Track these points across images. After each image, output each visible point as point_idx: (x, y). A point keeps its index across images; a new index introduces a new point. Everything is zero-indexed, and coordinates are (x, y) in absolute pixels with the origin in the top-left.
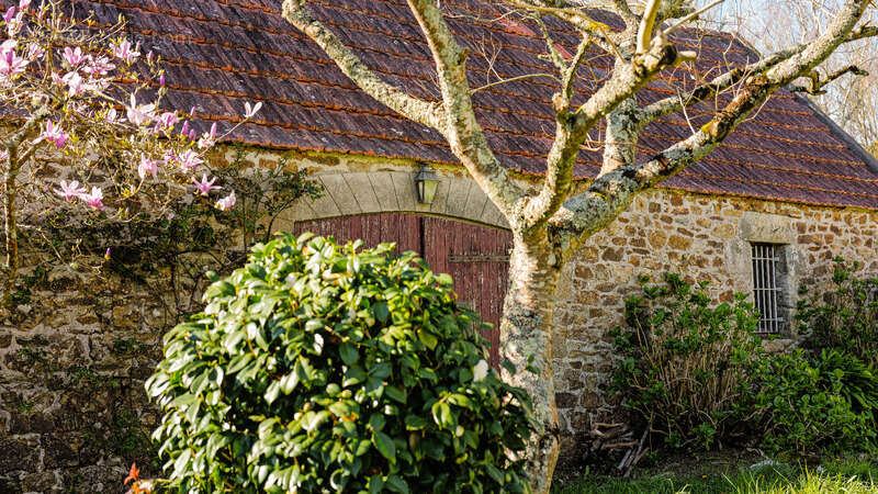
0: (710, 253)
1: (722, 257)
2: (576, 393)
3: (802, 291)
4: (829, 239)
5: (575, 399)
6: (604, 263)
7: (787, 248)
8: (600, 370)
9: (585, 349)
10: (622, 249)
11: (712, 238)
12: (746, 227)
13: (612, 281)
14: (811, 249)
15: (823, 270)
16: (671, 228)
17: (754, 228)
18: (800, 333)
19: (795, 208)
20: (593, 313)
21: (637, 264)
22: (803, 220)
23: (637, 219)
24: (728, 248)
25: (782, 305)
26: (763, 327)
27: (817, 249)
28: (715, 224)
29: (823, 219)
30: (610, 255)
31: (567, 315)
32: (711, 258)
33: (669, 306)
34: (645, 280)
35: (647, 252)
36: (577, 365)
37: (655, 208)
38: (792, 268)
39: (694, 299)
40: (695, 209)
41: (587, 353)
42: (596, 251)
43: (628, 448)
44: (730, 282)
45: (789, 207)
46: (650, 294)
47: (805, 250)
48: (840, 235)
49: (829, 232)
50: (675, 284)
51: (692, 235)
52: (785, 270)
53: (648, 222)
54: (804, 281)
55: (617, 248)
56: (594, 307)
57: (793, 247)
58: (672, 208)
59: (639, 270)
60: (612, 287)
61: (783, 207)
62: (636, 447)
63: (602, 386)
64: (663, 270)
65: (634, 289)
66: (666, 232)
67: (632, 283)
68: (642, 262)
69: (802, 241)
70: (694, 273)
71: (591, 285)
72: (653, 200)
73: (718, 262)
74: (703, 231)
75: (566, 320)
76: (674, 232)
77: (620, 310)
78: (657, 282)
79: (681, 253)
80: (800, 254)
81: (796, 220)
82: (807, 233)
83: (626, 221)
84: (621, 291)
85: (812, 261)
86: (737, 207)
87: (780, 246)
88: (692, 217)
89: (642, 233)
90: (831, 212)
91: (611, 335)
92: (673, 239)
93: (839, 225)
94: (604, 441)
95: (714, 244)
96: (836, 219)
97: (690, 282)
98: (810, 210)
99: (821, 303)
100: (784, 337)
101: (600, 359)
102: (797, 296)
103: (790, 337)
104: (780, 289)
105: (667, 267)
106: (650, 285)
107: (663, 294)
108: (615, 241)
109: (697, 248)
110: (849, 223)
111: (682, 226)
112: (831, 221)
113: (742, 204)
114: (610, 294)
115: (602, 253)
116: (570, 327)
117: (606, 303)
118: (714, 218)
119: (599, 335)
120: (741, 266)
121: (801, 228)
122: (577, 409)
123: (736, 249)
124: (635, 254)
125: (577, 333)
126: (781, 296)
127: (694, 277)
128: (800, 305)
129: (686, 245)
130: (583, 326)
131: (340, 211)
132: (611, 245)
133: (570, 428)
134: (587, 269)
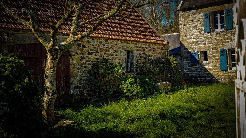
0: (115, 53)
1: (118, 54)
2: (80, 85)
3: (137, 62)
4: (144, 50)
5: (80, 87)
6: (87, 55)
7: (134, 52)
8: (87, 80)
9: (83, 75)
10: (92, 52)
11: (115, 49)
12: (123, 47)
13: (89, 59)
14: (140, 52)
15: (142, 57)
16: (105, 47)
17: (126, 47)
18: (136, 71)
19: (136, 43)
20: (85, 67)
21: (96, 55)
22: (138, 45)
23: (96, 45)
24: (119, 52)
25: (133, 65)
26: (128, 70)
27: (141, 52)
28: (116, 46)
29: (143, 45)
30: (89, 53)
31: (78, 67)
32: (115, 54)
33: (103, 65)
34: (98, 59)
35: (99, 53)
36: (81, 79)
37: (101, 42)
38: (135, 56)
39: (110, 63)
40: (111, 43)
41: (83, 76)
42: (86, 53)
43: (92, 98)
44: (119, 60)
45: (134, 42)
46: (99, 62)
47: (138, 52)
48: (147, 49)
49: (144, 48)
50: (105, 59)
51: (110, 49)
52: (133, 57)
53: (99, 46)
54: (138, 59)
55: (91, 52)
56: (85, 65)
57: (135, 51)
58: (105, 42)
59: (96, 57)
60: (90, 61)
61: (133, 42)
62: (94, 98)
63: (87, 84)
64: (103, 57)
65: (95, 61)
66: (104, 48)
67: (95, 60)
68: (97, 55)
69: (137, 50)
70: (110, 57)
71: (84, 60)
72: (100, 40)
73: (116, 55)
74: (113, 48)
75: (78, 69)
76: (106, 48)
77: (91, 66)
78: (101, 60)
79: (107, 53)
80: (137, 53)
81: (136, 45)
82: (139, 48)
83: (93, 45)
84: (92, 62)
85: (140, 55)
86: (121, 42)
87: (132, 52)
88: (110, 45)
89: (97, 48)
90: (145, 43)
91: (89, 72)
92: (105, 50)
93: (147, 46)
94: (86, 96)
95: (116, 51)
96: (146, 45)
97: (109, 59)
98: (140, 43)
99: (142, 64)
100: (133, 72)
101: (87, 78)
102: (136, 63)
103: (134, 72)
104: (132, 61)
105: (104, 56)
106: (99, 60)
107: (102, 62)
108: (91, 50)
109: (112, 51)
110: (149, 46)
111: (107, 47)
112: (145, 46)
113: (123, 41)
114: (90, 62)
115: (87, 53)
116: (79, 70)
117: (88, 65)
118: (116, 45)
119: (87, 72)
120: (122, 56)
121: (137, 47)
122: (81, 89)
123: (121, 52)
124: (95, 53)
125: (81, 72)
126: (132, 63)
127: (111, 58)
128: (137, 65)
129: (109, 51)
130: (82, 70)
131: (20, 43)
132: (90, 51)
133: (79, 94)
134: (84, 57)
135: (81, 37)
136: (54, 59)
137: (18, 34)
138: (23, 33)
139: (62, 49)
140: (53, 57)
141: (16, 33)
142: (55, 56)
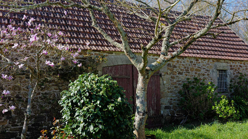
0: (206, 72)
1: (209, 73)
2: (171, 106)
3: (231, 81)
4: (239, 69)
6: (178, 75)
7: (227, 71)
8: (177, 100)
10: (183, 72)
11: (206, 69)
12: (216, 66)
13: (180, 79)
14: (234, 71)
15: (237, 76)
16: (195, 67)
17: (218, 66)
18: (230, 92)
19: (229, 61)
20: (175, 87)
21: (187, 75)
22: (232, 64)
23: (187, 65)
24: (211, 71)
25: (226, 85)
26: (221, 90)
27: (235, 71)
28: (207, 65)
29: (237, 64)
30: (180, 73)
31: (169, 87)
32: (206, 74)
33: (194, 85)
34: (188, 79)
35: (189, 73)
36: (171, 99)
37: (191, 62)
38: (228, 76)
39: (201, 84)
40: (202, 62)
41: (174, 97)
43: (183, 119)
44: (211, 79)
46: (189, 82)
47: (232, 71)
48: (242, 67)
49: (239, 67)
50: (196, 79)
51: (201, 68)
53: (189, 65)
54: (232, 79)
56: (175, 86)
57: (229, 71)
58: (196, 62)
59: (187, 77)
61: (226, 61)
62: (185, 119)
63: (178, 104)
64: (193, 77)
66: (194, 67)
67: (185, 80)
69: (231, 69)
71: (175, 81)
72: (191, 60)
73: (208, 75)
74: (204, 67)
76: (196, 68)
77: (182, 86)
78: (192, 80)
79: (198, 73)
81: (229, 64)
82: (233, 67)
83: (184, 65)
84: (182, 82)
85: (234, 74)
86: (213, 61)
87: (225, 71)
88: (201, 64)
89: (188, 68)
90: (239, 62)
91: (180, 92)
92: (196, 70)
93: (242, 65)
94: (177, 117)
95: (207, 70)
96: (241, 64)
97: (200, 79)
98: (233, 61)
99: (236, 84)
100: (226, 93)
101: (177, 98)
102: (230, 83)
103: (228, 92)
104: (225, 81)
105: (195, 76)
106: (190, 80)
107: (193, 82)
108: (181, 70)
109: (203, 71)
110: (245, 64)
111: (198, 66)
112: (239, 64)
113: (215, 60)
114: (180, 82)
115: (177, 73)
116: (170, 90)
117: (179, 85)
119: (177, 92)
120: (215, 76)
121: (231, 66)
122: (171, 110)
123: (213, 71)
124: (186, 73)
125: (171, 92)
126: (226, 83)
127: (202, 78)
128: (231, 85)
129: (200, 71)
130: (173, 90)
131: (113, 64)
132: (180, 71)
133: (169, 114)
134: (174, 77)
135: (172, 58)
136: (145, 79)
137: (111, 56)
138: (116, 55)
139: (153, 69)
140: (144, 78)
141: (110, 55)
142: (146, 77)
